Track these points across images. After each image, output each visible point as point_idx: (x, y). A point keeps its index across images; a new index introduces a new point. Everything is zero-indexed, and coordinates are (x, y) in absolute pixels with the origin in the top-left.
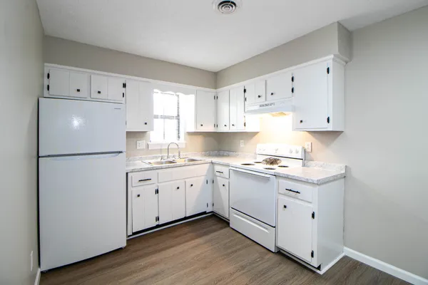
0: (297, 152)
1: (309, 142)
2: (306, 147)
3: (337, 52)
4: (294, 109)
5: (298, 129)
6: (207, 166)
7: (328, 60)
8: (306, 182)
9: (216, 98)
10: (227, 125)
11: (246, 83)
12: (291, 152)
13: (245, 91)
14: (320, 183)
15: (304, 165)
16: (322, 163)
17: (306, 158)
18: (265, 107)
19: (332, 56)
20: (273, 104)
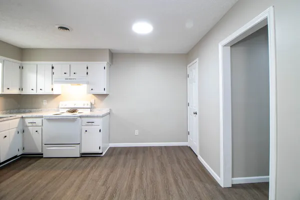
0: (88, 105)
1: (93, 99)
2: (92, 102)
3: (108, 61)
4: (88, 83)
5: (89, 93)
6: (18, 120)
7: (105, 64)
8: (97, 117)
9: (21, 68)
10: (35, 89)
11: (54, 63)
12: (84, 105)
13: (53, 68)
14: (103, 116)
15: (91, 111)
16: (100, 109)
17: (92, 107)
18: (69, 80)
19: (106, 63)
20: (75, 79)
